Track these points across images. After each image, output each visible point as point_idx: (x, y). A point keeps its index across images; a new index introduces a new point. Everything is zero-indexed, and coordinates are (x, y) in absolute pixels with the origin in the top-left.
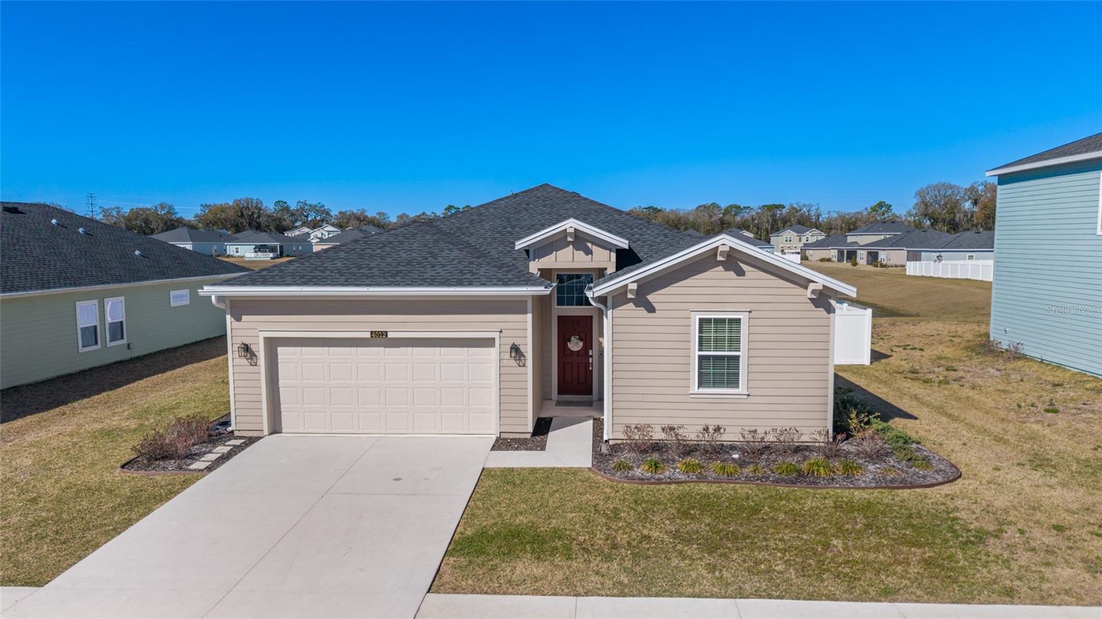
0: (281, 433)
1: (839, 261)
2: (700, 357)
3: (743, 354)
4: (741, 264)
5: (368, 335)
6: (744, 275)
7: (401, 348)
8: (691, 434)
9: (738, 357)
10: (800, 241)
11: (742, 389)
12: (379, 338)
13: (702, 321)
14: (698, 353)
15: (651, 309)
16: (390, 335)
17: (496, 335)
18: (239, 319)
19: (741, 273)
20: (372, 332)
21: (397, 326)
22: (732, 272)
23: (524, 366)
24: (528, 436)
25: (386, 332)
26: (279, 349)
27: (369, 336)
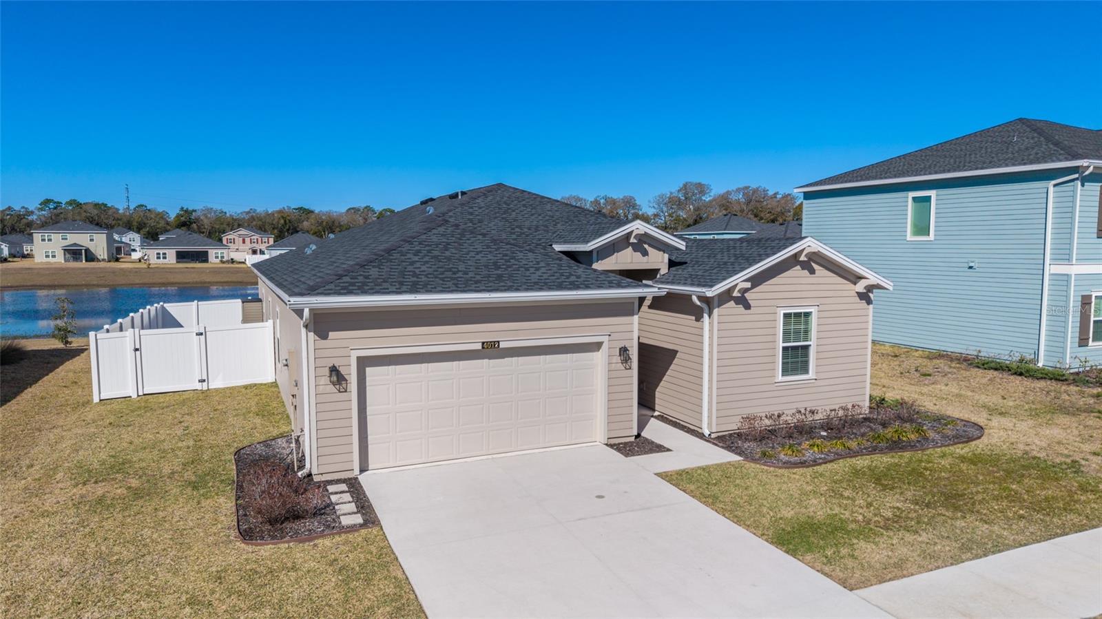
0: (367, 470)
2: (785, 349)
3: (812, 343)
4: (813, 264)
5: (479, 346)
6: (814, 274)
7: (506, 359)
8: (790, 418)
9: (806, 348)
11: (812, 374)
12: (491, 350)
13: (787, 316)
14: (782, 345)
15: (747, 306)
16: (502, 345)
17: (605, 339)
18: (324, 336)
19: (812, 271)
20: (483, 343)
21: (508, 334)
22: (806, 271)
23: (630, 368)
24: (632, 439)
25: (498, 342)
26: (367, 369)
27: (480, 348)
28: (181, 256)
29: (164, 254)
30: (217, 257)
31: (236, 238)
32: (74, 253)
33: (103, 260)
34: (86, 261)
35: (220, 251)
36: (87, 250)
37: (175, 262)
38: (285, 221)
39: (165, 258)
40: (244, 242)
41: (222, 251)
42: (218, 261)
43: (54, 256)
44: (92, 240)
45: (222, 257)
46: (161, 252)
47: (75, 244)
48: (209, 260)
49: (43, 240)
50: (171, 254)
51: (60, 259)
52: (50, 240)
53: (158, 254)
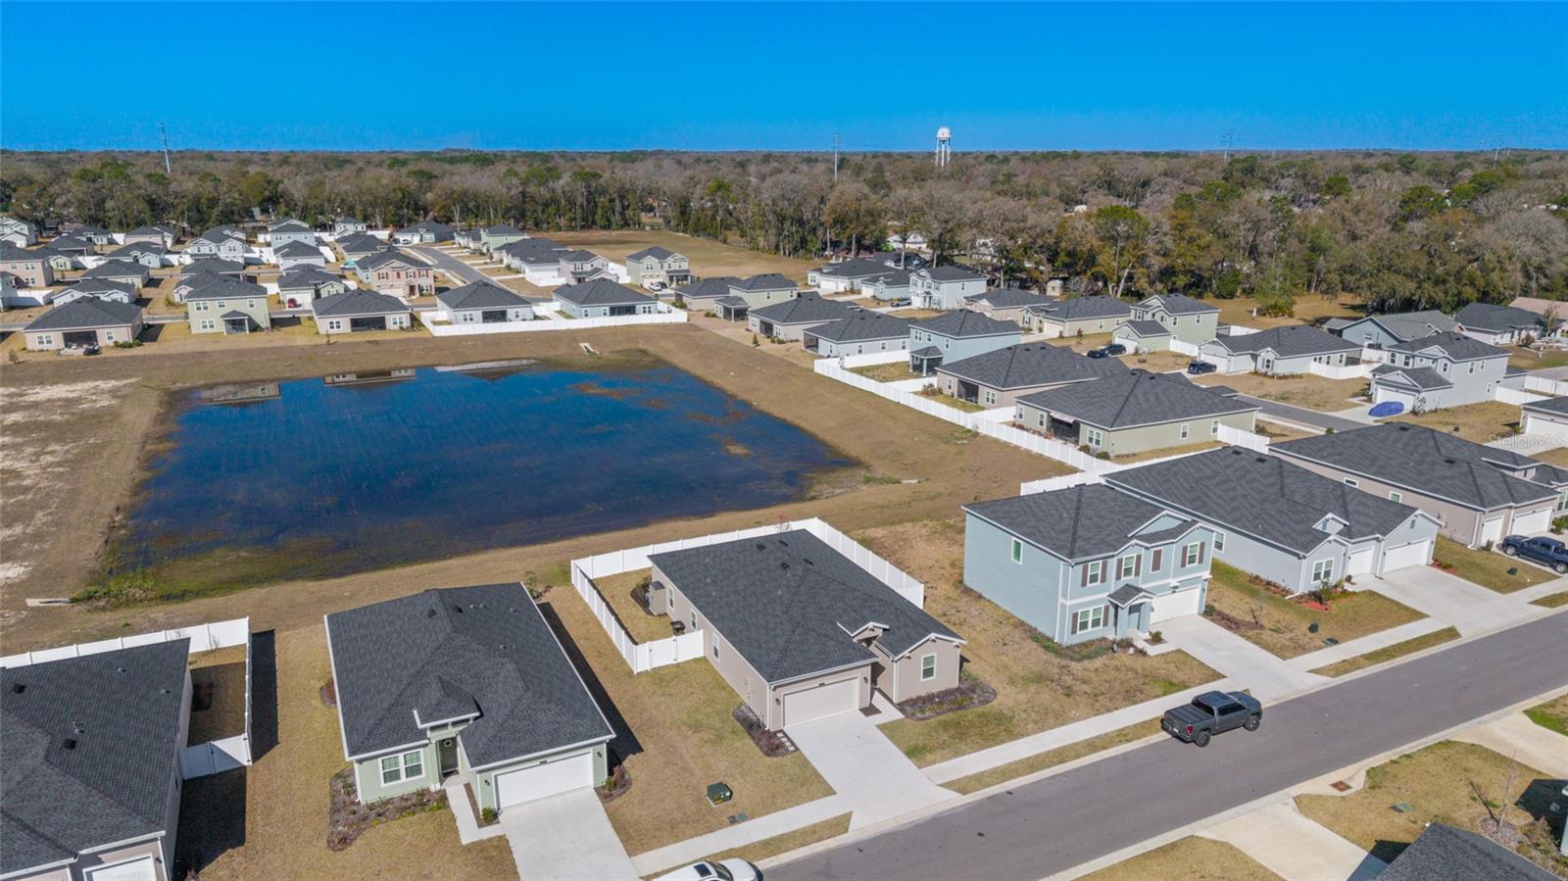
1: (725, 318)
2: (924, 670)
3: (935, 665)
7: (826, 688)
8: (925, 694)
9: (932, 668)
10: (662, 267)
11: (935, 676)
13: (925, 659)
14: (922, 668)
15: (910, 659)
16: (825, 683)
17: (859, 675)
18: (775, 691)
19: (935, 642)
23: (868, 683)
26: (786, 697)
27: (819, 684)
28: (356, 324)
29: (338, 323)
30: (395, 323)
31: (390, 273)
32: (236, 323)
33: (267, 328)
34: (251, 331)
35: (397, 316)
36: (250, 320)
37: (350, 331)
38: (404, 194)
39: (338, 327)
40: (398, 276)
41: (400, 316)
42: (397, 327)
43: (212, 326)
44: (252, 306)
45: (401, 323)
46: (334, 321)
47: (234, 312)
48: (387, 327)
49: (199, 309)
50: (345, 323)
51: (221, 327)
52: (206, 308)
53: (332, 323)
